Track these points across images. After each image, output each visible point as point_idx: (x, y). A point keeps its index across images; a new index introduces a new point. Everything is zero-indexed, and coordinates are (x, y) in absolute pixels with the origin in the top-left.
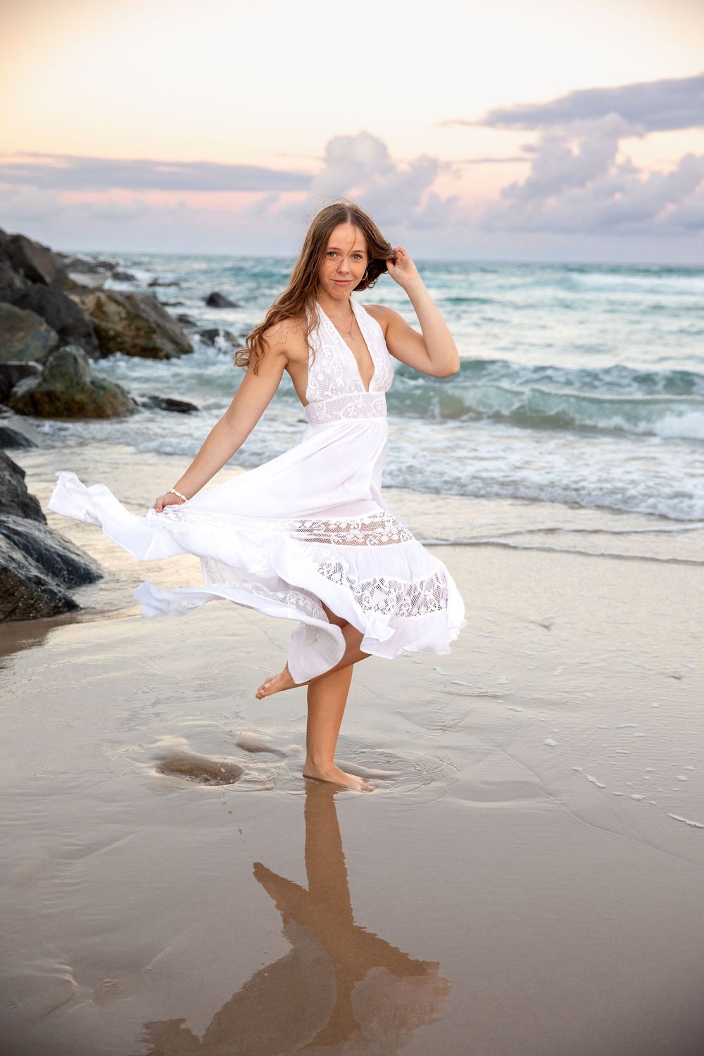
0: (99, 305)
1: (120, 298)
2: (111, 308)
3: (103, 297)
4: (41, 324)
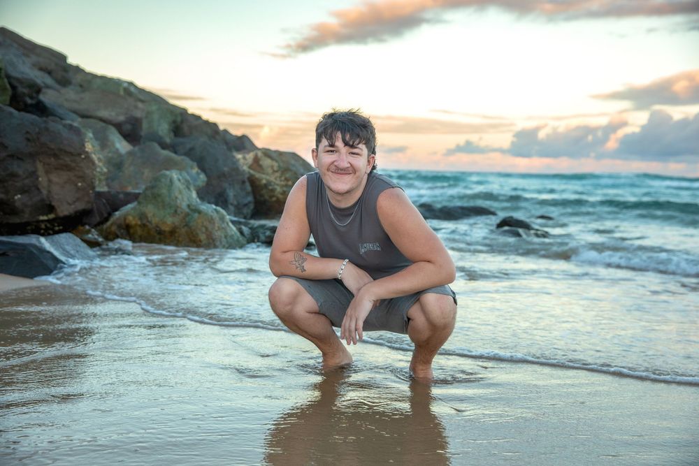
0: (256, 160)
1: (274, 155)
2: (266, 162)
3: (260, 154)
4: (192, 168)
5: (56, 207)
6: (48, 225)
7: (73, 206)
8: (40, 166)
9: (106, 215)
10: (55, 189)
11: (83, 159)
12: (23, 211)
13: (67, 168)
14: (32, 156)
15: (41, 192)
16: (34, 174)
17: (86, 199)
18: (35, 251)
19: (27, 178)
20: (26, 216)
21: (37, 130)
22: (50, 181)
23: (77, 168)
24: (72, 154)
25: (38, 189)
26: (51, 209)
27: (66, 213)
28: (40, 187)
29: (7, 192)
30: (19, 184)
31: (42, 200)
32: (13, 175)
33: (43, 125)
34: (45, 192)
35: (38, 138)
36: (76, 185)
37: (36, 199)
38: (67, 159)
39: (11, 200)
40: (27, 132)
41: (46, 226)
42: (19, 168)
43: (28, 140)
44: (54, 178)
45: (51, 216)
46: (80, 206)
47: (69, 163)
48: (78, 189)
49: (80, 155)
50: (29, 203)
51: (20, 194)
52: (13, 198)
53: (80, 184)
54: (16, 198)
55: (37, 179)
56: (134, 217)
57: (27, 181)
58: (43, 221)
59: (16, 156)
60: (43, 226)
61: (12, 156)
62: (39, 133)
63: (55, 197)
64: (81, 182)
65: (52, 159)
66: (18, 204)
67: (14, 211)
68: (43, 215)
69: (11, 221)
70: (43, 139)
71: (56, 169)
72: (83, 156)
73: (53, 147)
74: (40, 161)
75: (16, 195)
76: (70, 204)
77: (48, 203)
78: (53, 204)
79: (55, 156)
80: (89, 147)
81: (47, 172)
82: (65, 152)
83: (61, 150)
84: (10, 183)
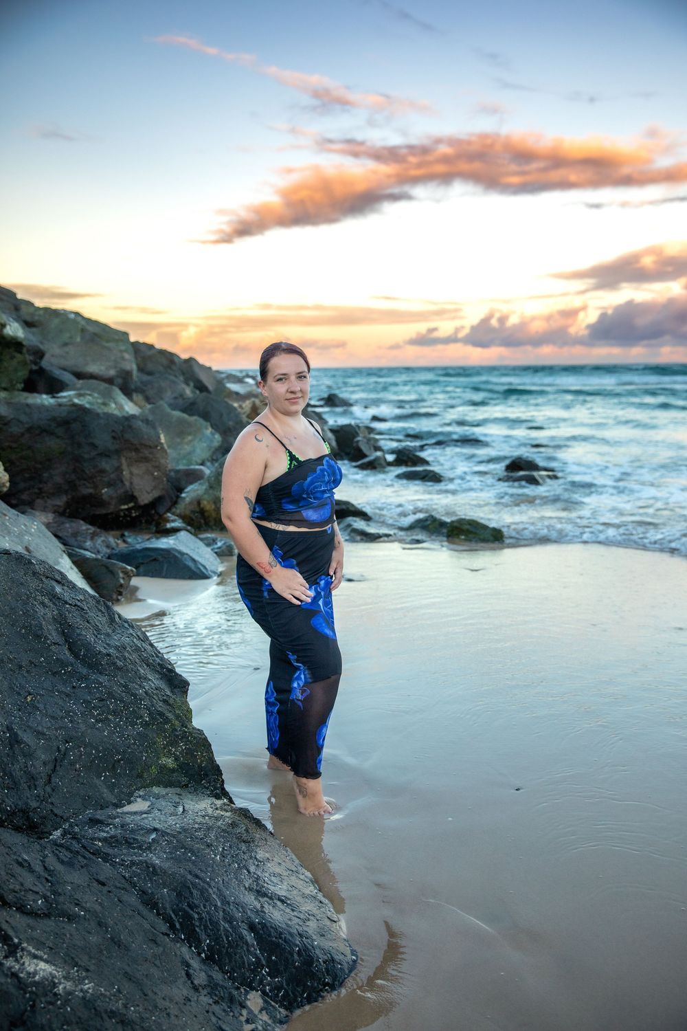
4: (207, 429)
5: (137, 496)
6: (127, 513)
7: (151, 495)
8: (123, 461)
9: (175, 499)
10: (136, 480)
11: (159, 450)
12: (109, 504)
13: (146, 460)
14: (118, 452)
15: (125, 485)
16: (119, 469)
17: (161, 487)
18: (177, 554)
19: (113, 473)
20: (112, 507)
21: (121, 427)
22: (131, 473)
23: (154, 459)
24: (150, 447)
25: (122, 482)
26: (132, 498)
27: (146, 502)
28: (124, 479)
29: (95, 487)
30: (106, 479)
31: (126, 492)
32: (102, 471)
33: (126, 423)
34: (127, 484)
35: (122, 436)
36: (153, 475)
37: (121, 491)
38: (146, 452)
39: (99, 494)
40: (113, 431)
41: (124, 513)
42: (106, 465)
43: (114, 438)
44: (135, 471)
45: (131, 505)
46: (156, 494)
47: (148, 455)
48: (155, 478)
49: (157, 446)
50: (115, 495)
51: (107, 488)
52: (101, 492)
53: (156, 474)
54: (103, 491)
55: (122, 473)
56: (208, 502)
57: (113, 476)
58: (122, 510)
59: (106, 454)
60: (122, 514)
61: (101, 455)
62: (122, 431)
63: (137, 487)
64: (156, 471)
65: (134, 453)
66: (104, 497)
67: (101, 503)
68: (124, 504)
69: (98, 513)
70: (127, 436)
71: (136, 461)
72: (159, 448)
73: (136, 442)
74: (124, 456)
75: (103, 489)
76: (149, 493)
77: (130, 493)
78: (135, 494)
79: (137, 450)
80: (163, 439)
81: (129, 465)
82: (146, 446)
83: (141, 444)
84: (99, 478)
